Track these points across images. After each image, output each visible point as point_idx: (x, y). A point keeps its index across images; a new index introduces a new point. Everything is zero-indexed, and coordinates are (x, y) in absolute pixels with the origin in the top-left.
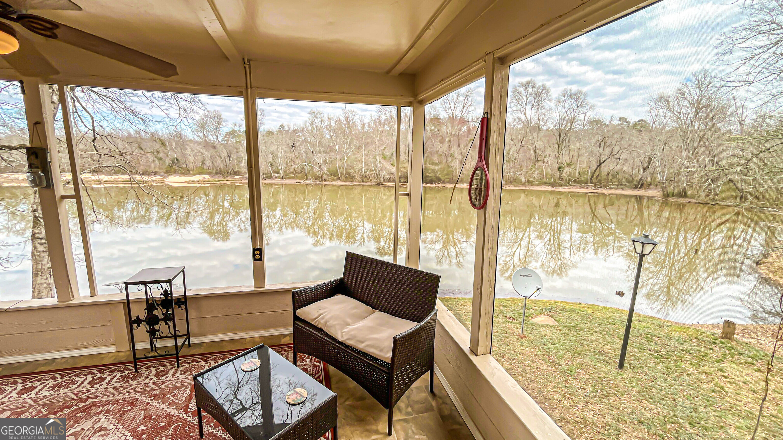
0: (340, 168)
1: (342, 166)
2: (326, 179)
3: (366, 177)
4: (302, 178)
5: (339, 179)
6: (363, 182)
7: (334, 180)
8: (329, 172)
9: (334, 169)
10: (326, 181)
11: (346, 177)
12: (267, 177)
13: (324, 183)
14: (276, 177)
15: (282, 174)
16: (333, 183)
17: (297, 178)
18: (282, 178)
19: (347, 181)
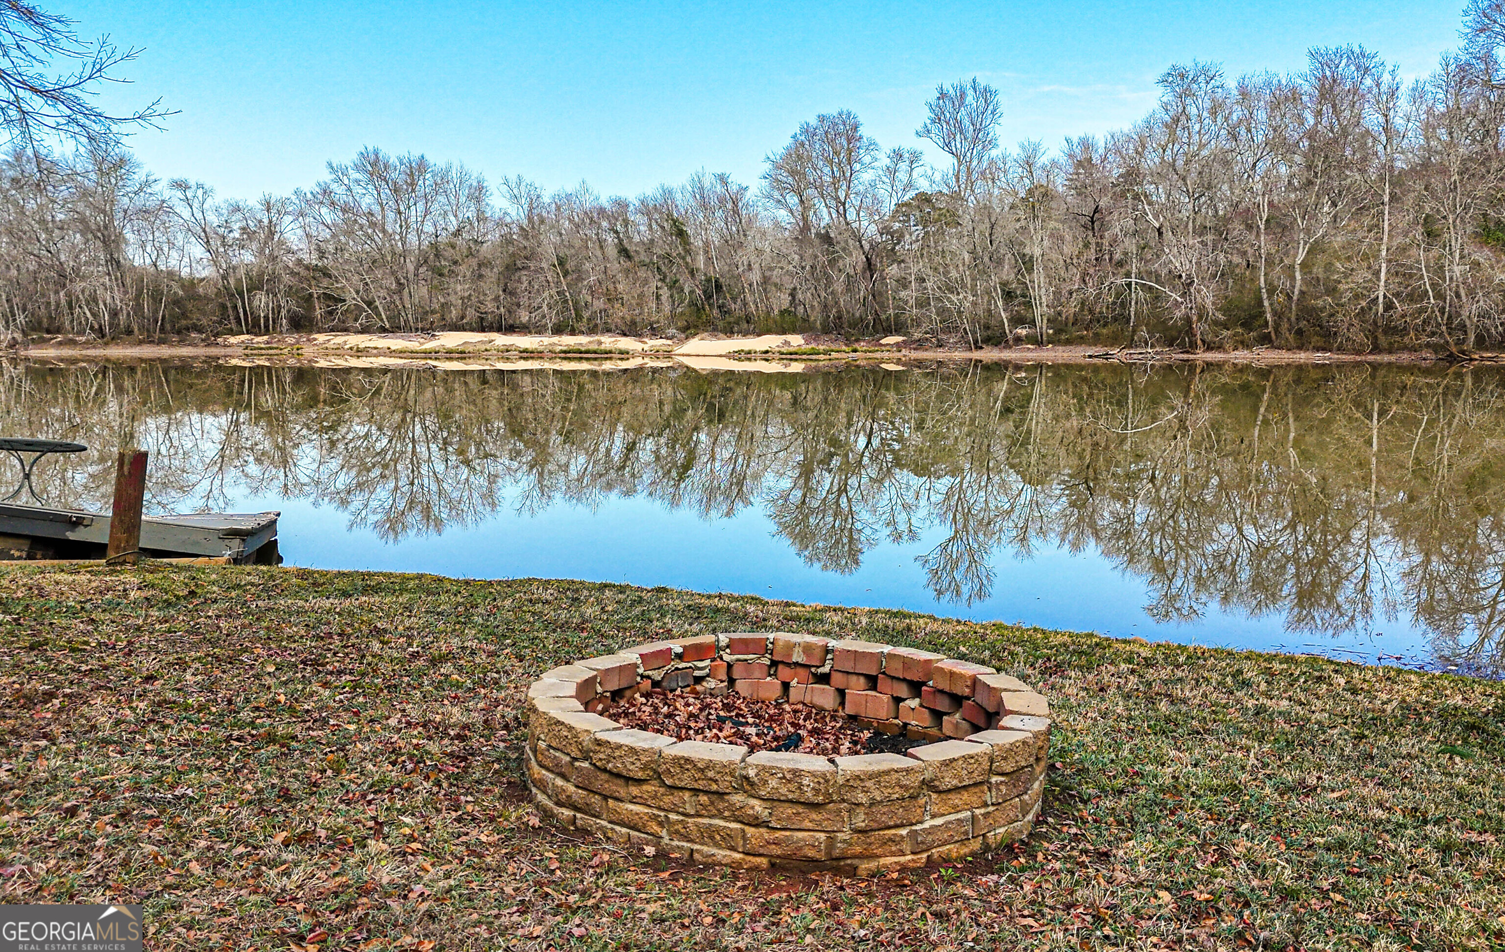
0: (1271, 291)
1: (1283, 282)
2: (1209, 338)
3: (1390, 330)
4: (1114, 340)
5: (1265, 340)
6: (1376, 349)
7: (1246, 345)
8: (1225, 310)
9: (1248, 298)
10: (1209, 348)
11: (1300, 332)
12: (987, 340)
13: (1202, 356)
14: (1018, 340)
15: (1043, 327)
16: (1241, 356)
17: (1096, 340)
18: (1038, 341)
19: (1300, 348)
